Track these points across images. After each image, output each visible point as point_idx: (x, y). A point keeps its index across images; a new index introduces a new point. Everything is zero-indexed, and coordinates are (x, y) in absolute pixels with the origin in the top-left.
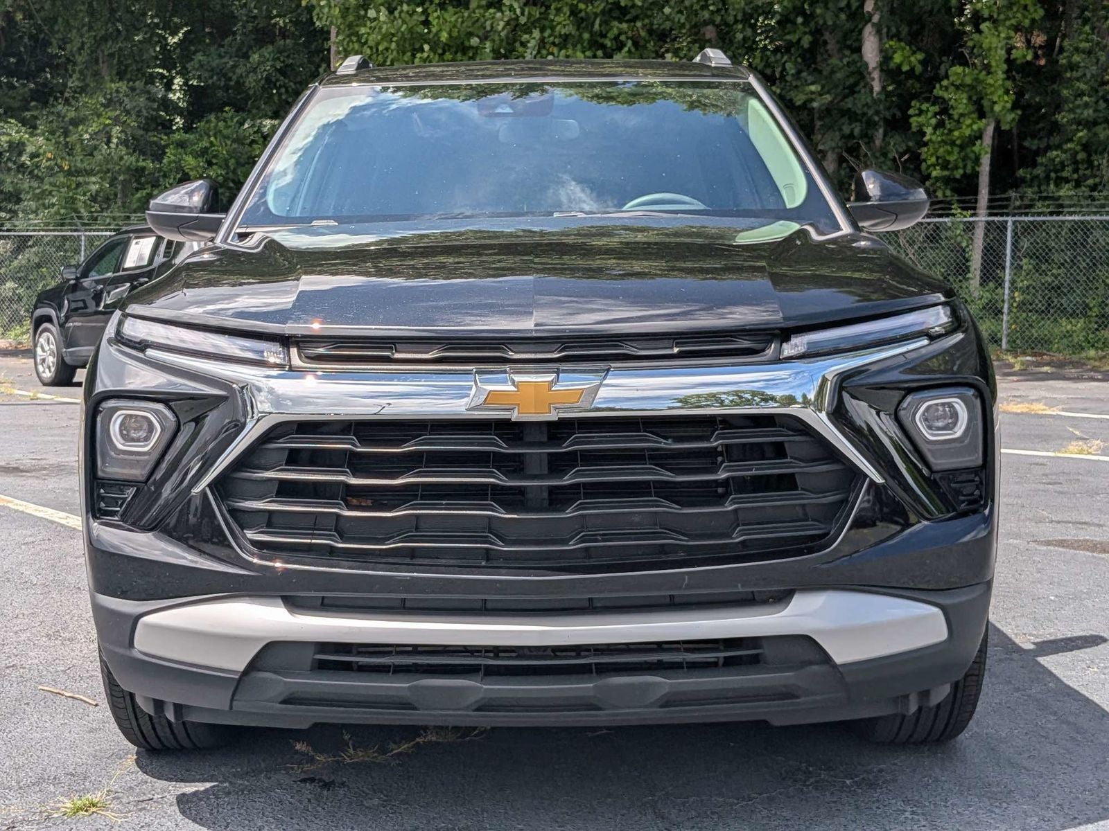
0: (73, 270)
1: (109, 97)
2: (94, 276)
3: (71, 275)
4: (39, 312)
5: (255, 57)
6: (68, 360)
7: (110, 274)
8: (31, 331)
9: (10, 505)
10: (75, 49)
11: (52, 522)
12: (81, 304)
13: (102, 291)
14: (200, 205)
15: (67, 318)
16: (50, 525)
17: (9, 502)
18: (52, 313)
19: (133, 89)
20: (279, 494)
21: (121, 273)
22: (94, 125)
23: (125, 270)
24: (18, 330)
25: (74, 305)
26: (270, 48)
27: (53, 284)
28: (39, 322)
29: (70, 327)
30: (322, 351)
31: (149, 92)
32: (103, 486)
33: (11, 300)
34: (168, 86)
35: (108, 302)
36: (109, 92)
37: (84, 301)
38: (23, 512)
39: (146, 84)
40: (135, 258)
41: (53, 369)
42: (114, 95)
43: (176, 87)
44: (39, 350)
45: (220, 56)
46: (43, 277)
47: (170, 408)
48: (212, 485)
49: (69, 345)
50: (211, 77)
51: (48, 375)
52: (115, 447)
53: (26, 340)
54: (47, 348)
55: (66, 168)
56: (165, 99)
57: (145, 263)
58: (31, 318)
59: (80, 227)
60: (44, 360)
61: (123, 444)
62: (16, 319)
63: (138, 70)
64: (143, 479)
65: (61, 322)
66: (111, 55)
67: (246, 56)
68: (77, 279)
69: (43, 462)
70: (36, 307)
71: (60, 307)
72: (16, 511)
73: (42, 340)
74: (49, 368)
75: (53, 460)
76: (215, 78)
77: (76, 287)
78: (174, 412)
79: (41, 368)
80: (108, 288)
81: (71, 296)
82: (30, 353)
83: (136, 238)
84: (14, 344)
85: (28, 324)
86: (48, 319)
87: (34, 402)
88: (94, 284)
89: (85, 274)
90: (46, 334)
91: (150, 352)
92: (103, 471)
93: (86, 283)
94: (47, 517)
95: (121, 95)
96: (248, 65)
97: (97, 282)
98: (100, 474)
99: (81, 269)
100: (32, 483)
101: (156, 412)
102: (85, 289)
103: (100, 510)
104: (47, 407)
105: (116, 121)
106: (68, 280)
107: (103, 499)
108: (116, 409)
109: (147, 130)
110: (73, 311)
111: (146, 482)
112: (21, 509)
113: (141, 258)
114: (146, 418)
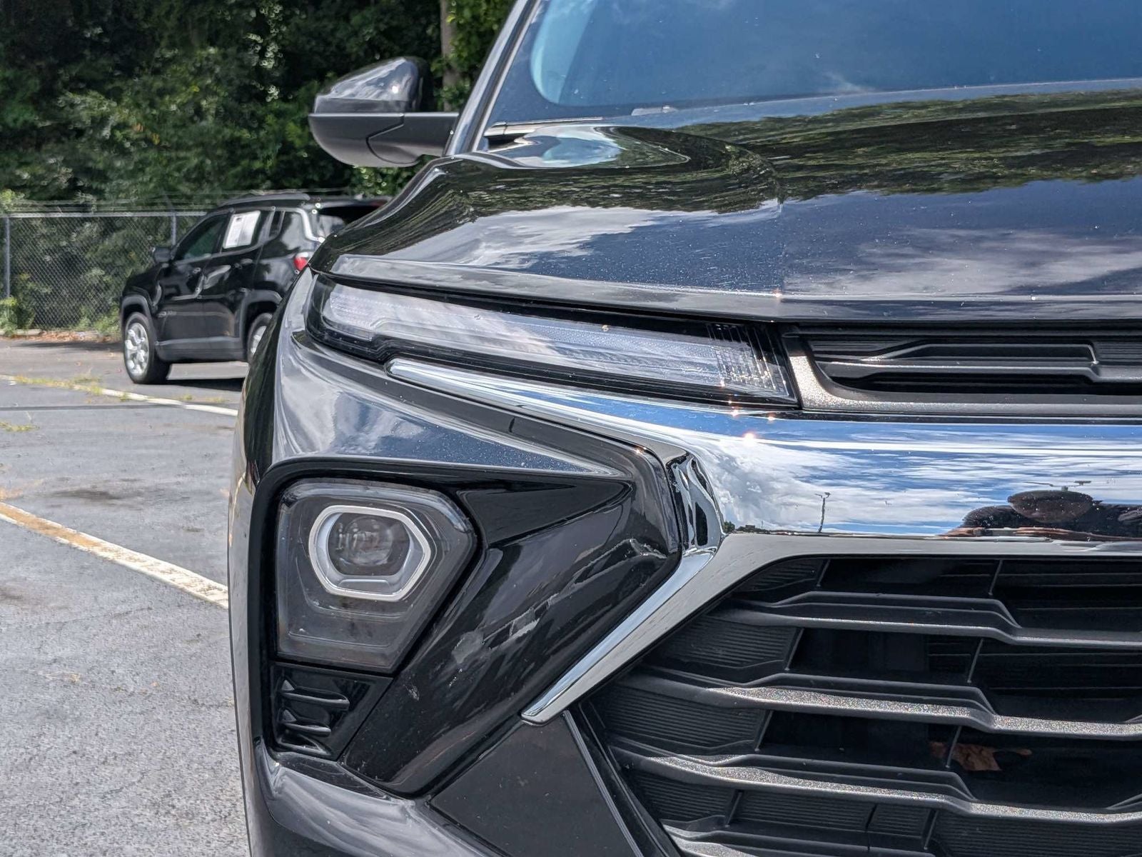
0: (166, 252)
1: (198, 65)
2: (190, 258)
3: (163, 259)
4: (129, 300)
5: (356, 19)
6: (162, 355)
7: (207, 256)
8: (120, 322)
9: (96, 550)
10: (163, 13)
11: (152, 579)
12: (173, 290)
13: (199, 275)
14: (404, 97)
15: (160, 307)
16: (149, 583)
17: (95, 545)
18: (143, 301)
19: (225, 56)
20: (769, 743)
21: (220, 254)
22: (183, 95)
23: (225, 250)
24: (106, 320)
25: (168, 291)
26: (373, 9)
27: (142, 269)
28: (128, 312)
29: (163, 318)
30: (874, 363)
31: (240, 60)
32: (289, 675)
33: (98, 289)
34: (262, 54)
35: (207, 287)
36: (198, 59)
37: (177, 287)
38: (112, 562)
39: (239, 51)
40: (237, 236)
41: (145, 365)
42: (205, 63)
43: (269, 54)
44: (129, 345)
45: (318, 19)
46: (131, 263)
47: (457, 502)
48: (580, 708)
49: (162, 338)
50: (309, 42)
51: (139, 371)
52: (322, 588)
53: (114, 331)
54: (138, 341)
55: (157, 142)
56: (259, 68)
57: (248, 242)
58: (120, 307)
59: (172, 207)
60: (134, 356)
61: (337, 583)
62: (104, 310)
63: (231, 36)
64: (387, 665)
65: (154, 312)
66: (202, 20)
67: (347, 19)
68: (170, 262)
69: (137, 485)
70: (125, 294)
71: (152, 294)
72: (105, 560)
73: (132, 333)
74: (141, 364)
75: (149, 481)
76: (314, 43)
77: (169, 272)
78: (466, 512)
79: (131, 364)
80: (206, 272)
81: (164, 282)
82: (119, 346)
83: (237, 213)
84: (101, 336)
85: (116, 315)
86: (138, 308)
87: (126, 404)
88: (190, 267)
89: (179, 257)
90: (136, 326)
91: (401, 366)
92: (293, 643)
93: (181, 265)
94: (144, 570)
95: (211, 63)
96: (350, 28)
97: (194, 265)
98: (284, 649)
99: (175, 250)
100: (122, 515)
101: (420, 513)
102: (178, 273)
103: (282, 728)
104: (140, 411)
105: (206, 91)
106: (161, 263)
107: (289, 703)
108: (321, 503)
109: (240, 101)
110: (167, 298)
111: (396, 673)
112: (110, 556)
113: (243, 236)
114: (391, 522)
